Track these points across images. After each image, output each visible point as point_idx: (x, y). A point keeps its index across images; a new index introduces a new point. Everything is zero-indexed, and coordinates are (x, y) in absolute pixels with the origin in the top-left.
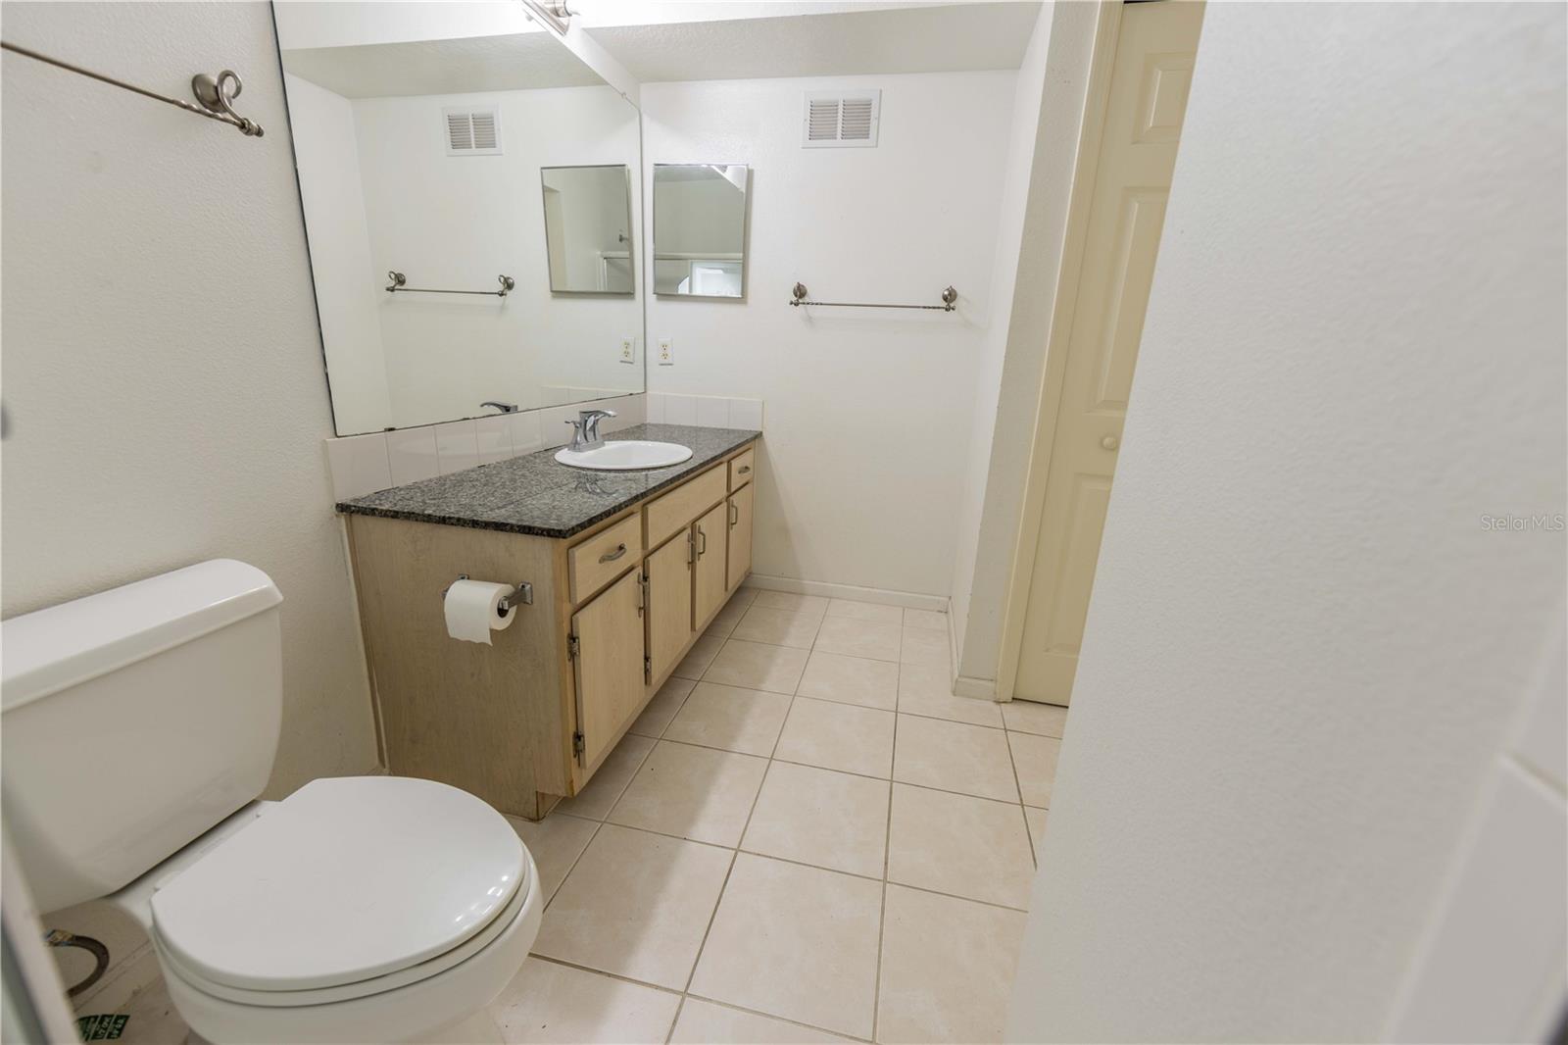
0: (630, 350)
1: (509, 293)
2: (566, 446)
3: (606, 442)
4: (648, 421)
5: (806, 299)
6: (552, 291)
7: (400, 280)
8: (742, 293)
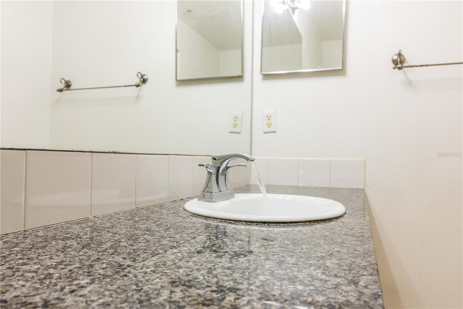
0: (238, 122)
1: (144, 86)
2: (196, 197)
3: (236, 195)
4: (252, 183)
5: (405, 64)
6: (177, 80)
7: (68, 86)
8: (343, 66)
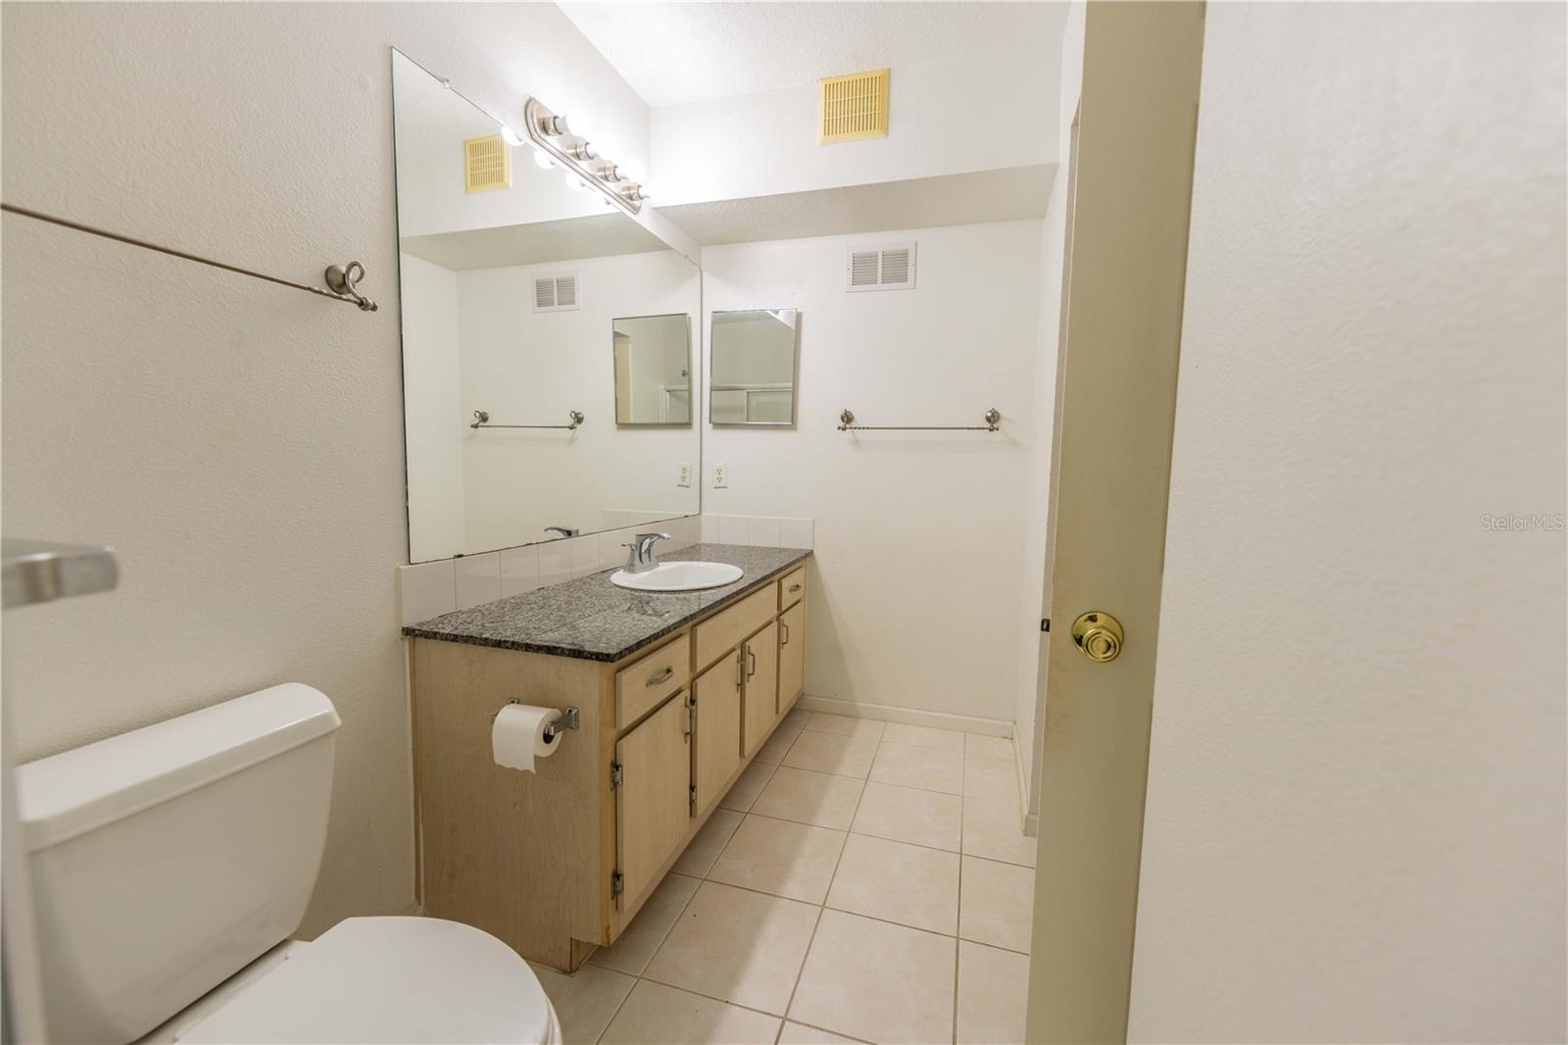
0: (687, 475)
1: (579, 426)
2: (621, 568)
3: (660, 563)
4: (702, 541)
5: (853, 424)
6: (617, 424)
7: (484, 418)
8: (792, 421)
